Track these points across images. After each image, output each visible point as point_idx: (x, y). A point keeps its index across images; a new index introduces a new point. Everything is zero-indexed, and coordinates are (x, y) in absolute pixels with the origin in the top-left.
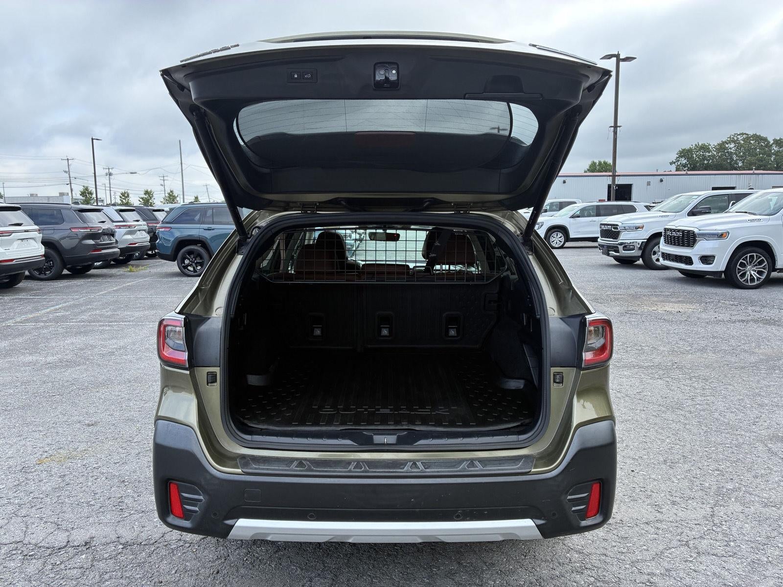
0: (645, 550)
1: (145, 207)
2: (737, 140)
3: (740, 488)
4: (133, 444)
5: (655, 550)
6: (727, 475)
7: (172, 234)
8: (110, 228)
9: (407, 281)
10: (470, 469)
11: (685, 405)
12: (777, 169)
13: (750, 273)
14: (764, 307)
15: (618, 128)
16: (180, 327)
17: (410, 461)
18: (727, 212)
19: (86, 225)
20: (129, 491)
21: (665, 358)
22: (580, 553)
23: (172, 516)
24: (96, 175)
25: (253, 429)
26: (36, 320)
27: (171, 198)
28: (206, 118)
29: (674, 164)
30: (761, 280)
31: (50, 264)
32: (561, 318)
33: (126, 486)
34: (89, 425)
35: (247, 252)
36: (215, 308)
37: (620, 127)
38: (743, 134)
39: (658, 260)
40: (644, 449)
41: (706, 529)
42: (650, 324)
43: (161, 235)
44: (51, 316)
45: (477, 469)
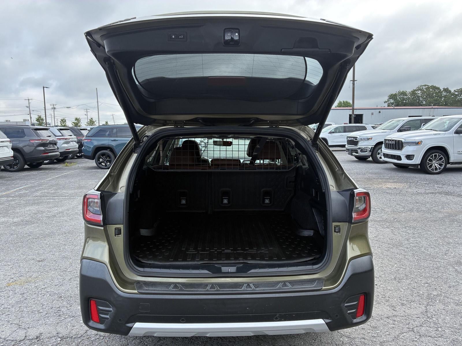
0: (388, 334)
1: (76, 128)
2: (422, 89)
3: (441, 294)
4: (67, 273)
5: (394, 334)
6: (433, 286)
7: (92, 143)
8: (54, 140)
9: (239, 170)
10: (284, 288)
11: (404, 244)
12: (446, 105)
13: (435, 165)
14: (444, 185)
15: (355, 81)
16: (97, 199)
17: (246, 283)
18: (420, 130)
19: (39, 139)
20: (64, 303)
21: (389, 215)
22: (348, 337)
23: (92, 322)
24: (46, 109)
25: (145, 264)
26: (7, 196)
27: (91, 122)
28: (114, 66)
29: (386, 103)
30: (441, 169)
31: (17, 162)
32: (337, 192)
33: (62, 300)
34: (39, 261)
35: (140, 151)
36: (120, 187)
37: (356, 81)
38: (425, 85)
39: (381, 158)
40: (382, 271)
41: (423, 320)
42: (379, 196)
43: (85, 144)
44: (17, 193)
45: (288, 287)
